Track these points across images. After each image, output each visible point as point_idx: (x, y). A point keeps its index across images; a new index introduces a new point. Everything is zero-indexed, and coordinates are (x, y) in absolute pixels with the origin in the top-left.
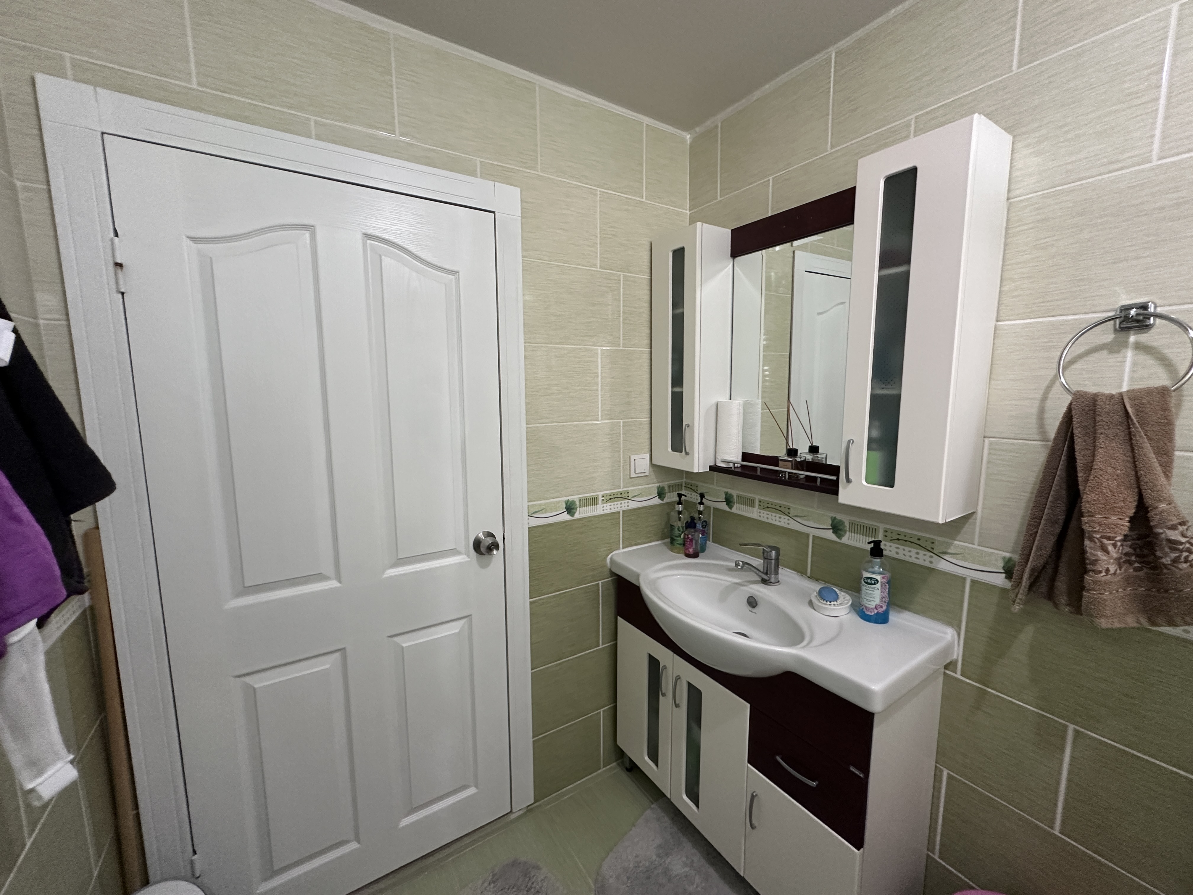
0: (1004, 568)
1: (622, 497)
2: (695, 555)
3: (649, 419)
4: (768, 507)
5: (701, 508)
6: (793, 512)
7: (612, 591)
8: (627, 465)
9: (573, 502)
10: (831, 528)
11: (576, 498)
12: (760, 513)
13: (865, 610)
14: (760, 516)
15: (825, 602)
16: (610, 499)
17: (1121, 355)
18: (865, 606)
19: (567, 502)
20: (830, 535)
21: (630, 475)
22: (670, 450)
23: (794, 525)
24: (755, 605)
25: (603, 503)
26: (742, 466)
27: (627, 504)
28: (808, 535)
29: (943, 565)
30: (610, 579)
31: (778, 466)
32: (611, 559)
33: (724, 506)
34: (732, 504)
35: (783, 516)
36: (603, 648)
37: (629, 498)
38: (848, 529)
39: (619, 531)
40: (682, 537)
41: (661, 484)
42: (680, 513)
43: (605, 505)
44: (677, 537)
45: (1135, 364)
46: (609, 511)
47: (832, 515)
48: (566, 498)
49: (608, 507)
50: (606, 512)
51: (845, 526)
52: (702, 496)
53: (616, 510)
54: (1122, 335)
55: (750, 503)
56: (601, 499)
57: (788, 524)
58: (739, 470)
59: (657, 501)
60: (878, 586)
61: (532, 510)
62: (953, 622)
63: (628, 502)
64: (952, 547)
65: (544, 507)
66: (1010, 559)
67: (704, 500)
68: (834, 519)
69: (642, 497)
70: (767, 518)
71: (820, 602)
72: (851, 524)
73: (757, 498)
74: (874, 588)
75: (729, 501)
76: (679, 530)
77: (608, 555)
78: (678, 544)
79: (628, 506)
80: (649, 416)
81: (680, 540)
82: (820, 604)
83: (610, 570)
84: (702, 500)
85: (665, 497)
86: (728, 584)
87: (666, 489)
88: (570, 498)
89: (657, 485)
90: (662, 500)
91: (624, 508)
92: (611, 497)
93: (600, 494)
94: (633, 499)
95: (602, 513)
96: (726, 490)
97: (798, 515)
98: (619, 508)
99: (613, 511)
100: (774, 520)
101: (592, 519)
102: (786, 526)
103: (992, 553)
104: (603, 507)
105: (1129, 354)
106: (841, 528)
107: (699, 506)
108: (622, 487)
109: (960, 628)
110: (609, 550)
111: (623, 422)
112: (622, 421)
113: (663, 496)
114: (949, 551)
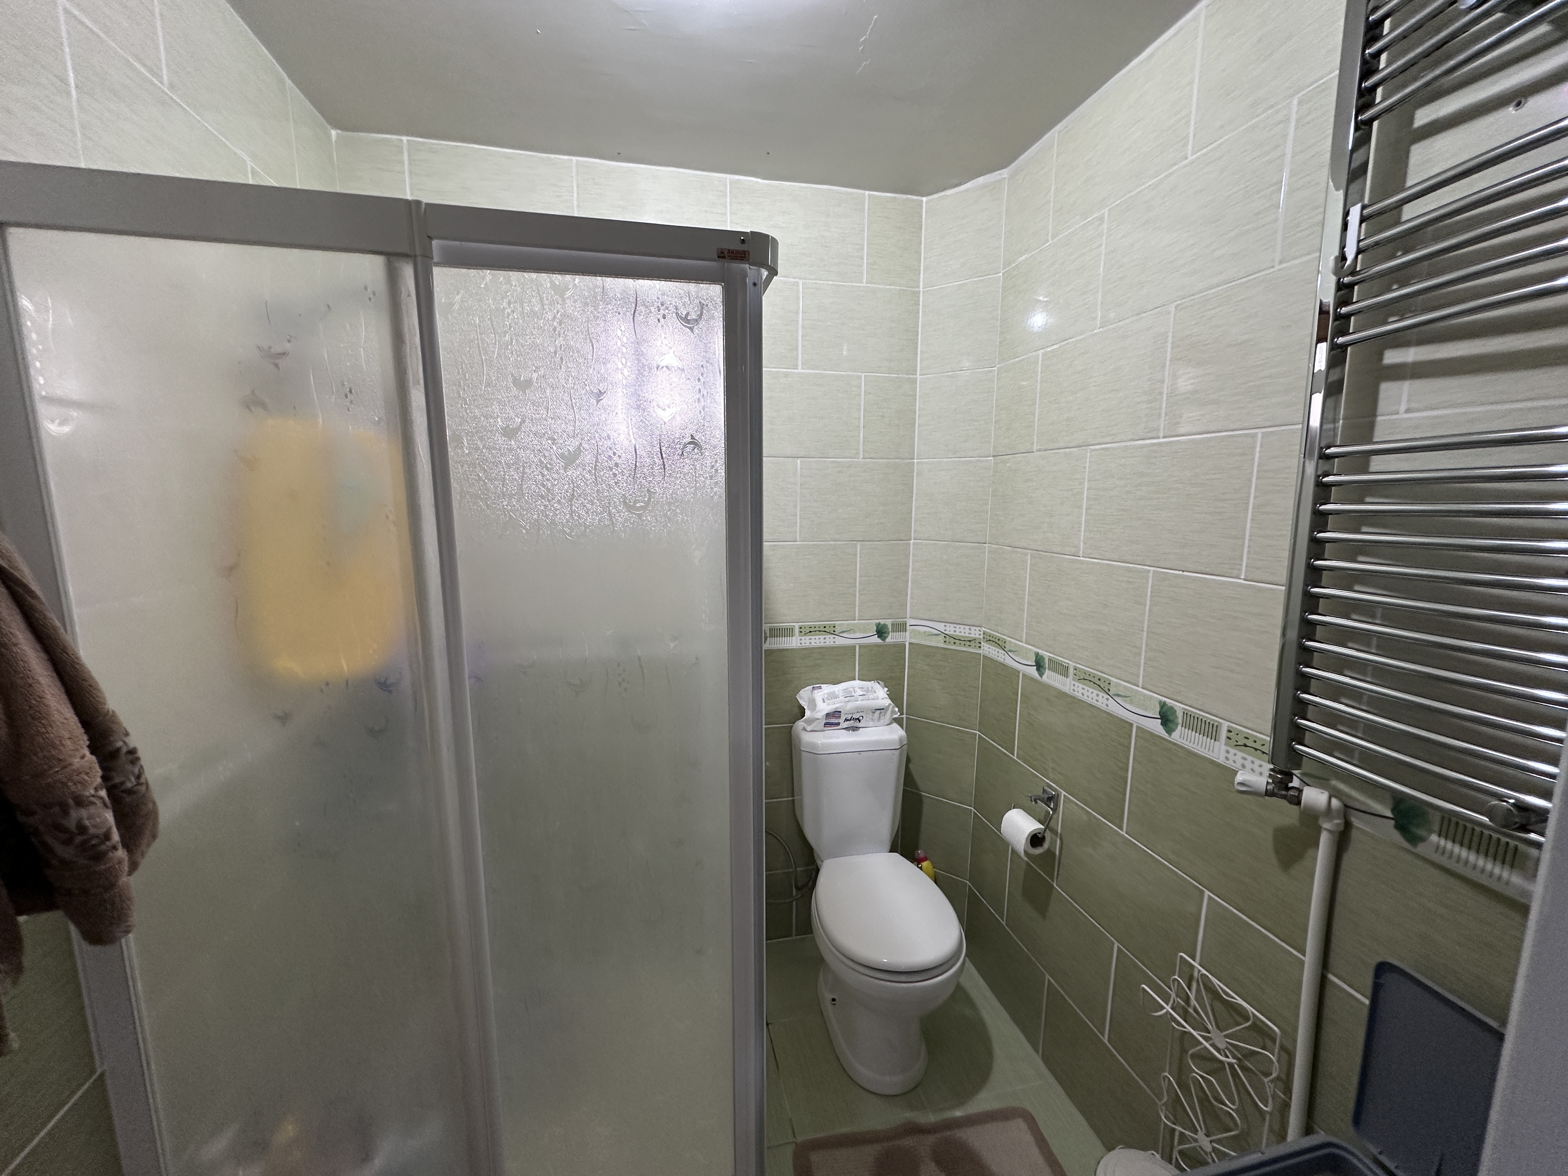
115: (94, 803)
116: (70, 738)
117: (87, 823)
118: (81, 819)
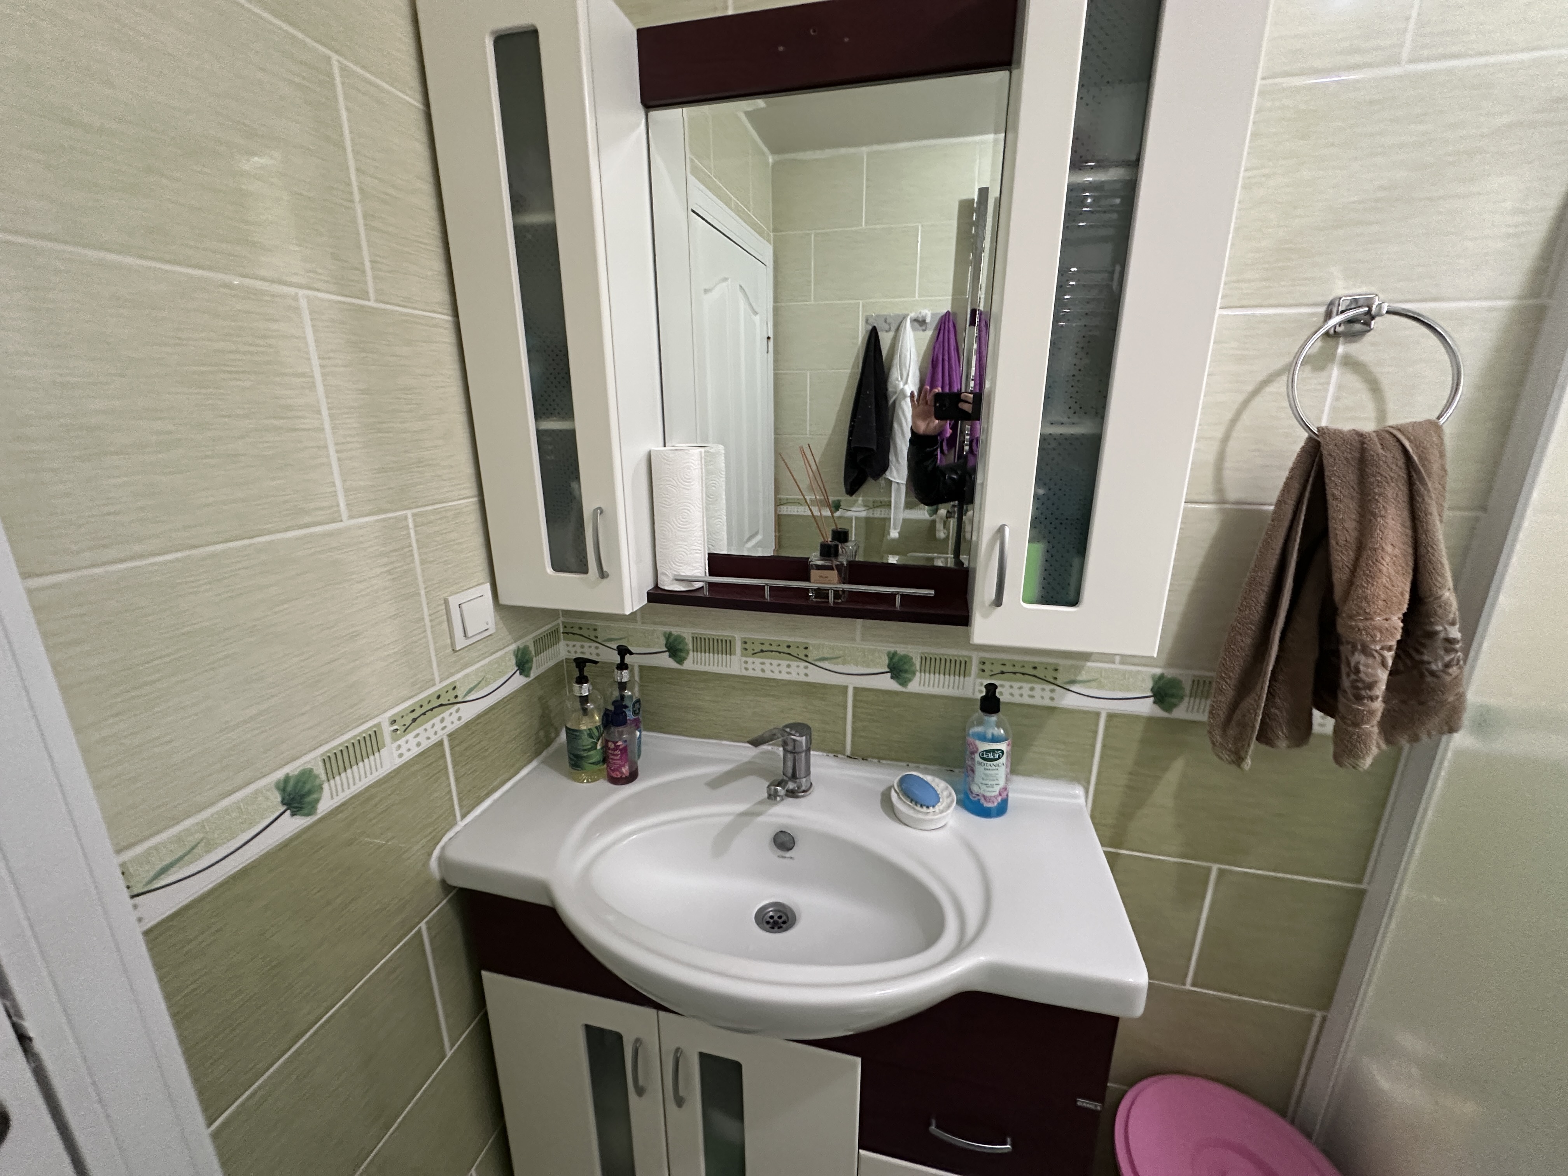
0: (1152, 690)
1: (441, 705)
2: (633, 776)
3: (475, 499)
4: (763, 651)
5: (625, 676)
6: (813, 655)
7: (455, 925)
8: (440, 623)
9: (307, 775)
10: (887, 670)
11: (312, 760)
12: (746, 662)
13: (982, 801)
14: (746, 669)
15: (924, 809)
16: (414, 720)
17: (1324, 374)
18: (984, 796)
19: (283, 786)
20: (887, 683)
21: (453, 644)
22: (549, 570)
23: (816, 676)
24: (791, 845)
25: (395, 740)
26: (711, 585)
27: (455, 716)
28: (845, 688)
29: (1070, 701)
30: (444, 902)
31: (808, 579)
32: (442, 860)
33: (666, 661)
34: (683, 655)
35: (794, 664)
36: (454, 1053)
37: (459, 699)
38: (918, 668)
39: (449, 785)
40: (599, 747)
41: (520, 643)
42: (584, 700)
43: (401, 742)
44: (589, 750)
45: (1340, 387)
46: (416, 751)
47: (889, 649)
48: (280, 774)
49: (413, 742)
50: (408, 756)
51: (913, 665)
52: (623, 651)
53: (434, 739)
54: (1331, 342)
55: (725, 647)
56: (387, 729)
57: (806, 675)
58: (706, 593)
59: (519, 681)
60: (1003, 760)
61: (145, 873)
62: (1078, 775)
63: (458, 711)
64: (1083, 672)
65: (199, 836)
66: (1162, 677)
67: (628, 659)
68: (892, 656)
69: (488, 684)
70: (763, 671)
71: (919, 811)
72: (924, 659)
73: (738, 638)
74: (998, 765)
75: (675, 649)
76: (590, 735)
77: (430, 854)
78: (593, 763)
79: (459, 719)
80: (474, 491)
81: (595, 755)
82: (920, 816)
83: (443, 882)
84: (622, 659)
85: (530, 668)
86: (728, 819)
87: (532, 648)
88: (292, 769)
89: (513, 647)
90: (527, 676)
91: (451, 728)
92: (415, 715)
93: (384, 719)
94: (468, 698)
95: (399, 762)
96: (667, 629)
97: (826, 656)
98: (440, 733)
99: (426, 744)
100: (777, 672)
101: (373, 791)
102: (802, 678)
103: (1138, 672)
104: (399, 747)
105: (1335, 372)
106: (906, 667)
107: (617, 673)
108: (437, 679)
109: (1088, 783)
110: (433, 838)
111: (414, 515)
112: (409, 513)
113: (527, 666)
114: (1079, 678)
115: (1375, 658)
116: (1385, 601)
117: (1362, 668)
118: (1358, 663)
